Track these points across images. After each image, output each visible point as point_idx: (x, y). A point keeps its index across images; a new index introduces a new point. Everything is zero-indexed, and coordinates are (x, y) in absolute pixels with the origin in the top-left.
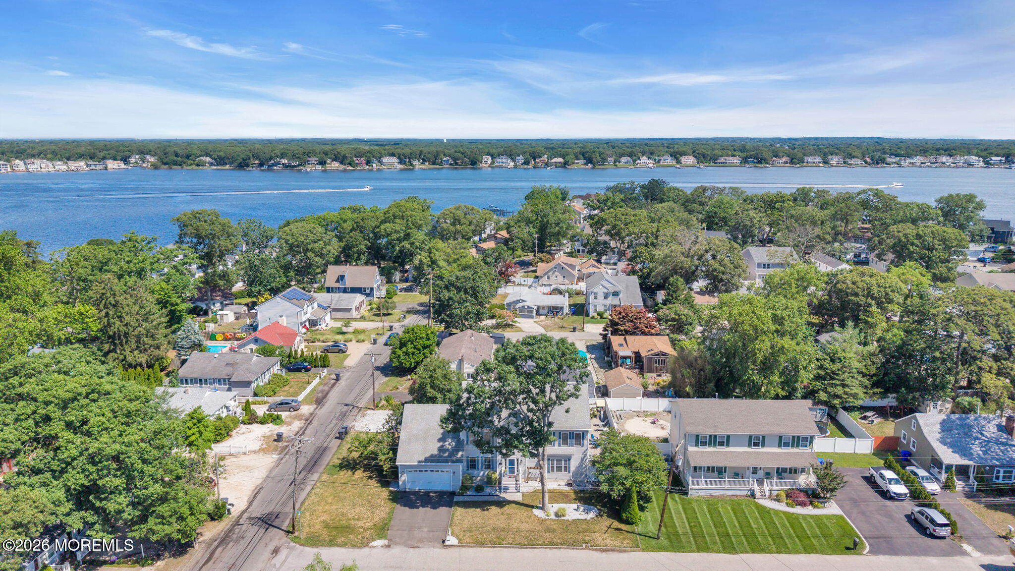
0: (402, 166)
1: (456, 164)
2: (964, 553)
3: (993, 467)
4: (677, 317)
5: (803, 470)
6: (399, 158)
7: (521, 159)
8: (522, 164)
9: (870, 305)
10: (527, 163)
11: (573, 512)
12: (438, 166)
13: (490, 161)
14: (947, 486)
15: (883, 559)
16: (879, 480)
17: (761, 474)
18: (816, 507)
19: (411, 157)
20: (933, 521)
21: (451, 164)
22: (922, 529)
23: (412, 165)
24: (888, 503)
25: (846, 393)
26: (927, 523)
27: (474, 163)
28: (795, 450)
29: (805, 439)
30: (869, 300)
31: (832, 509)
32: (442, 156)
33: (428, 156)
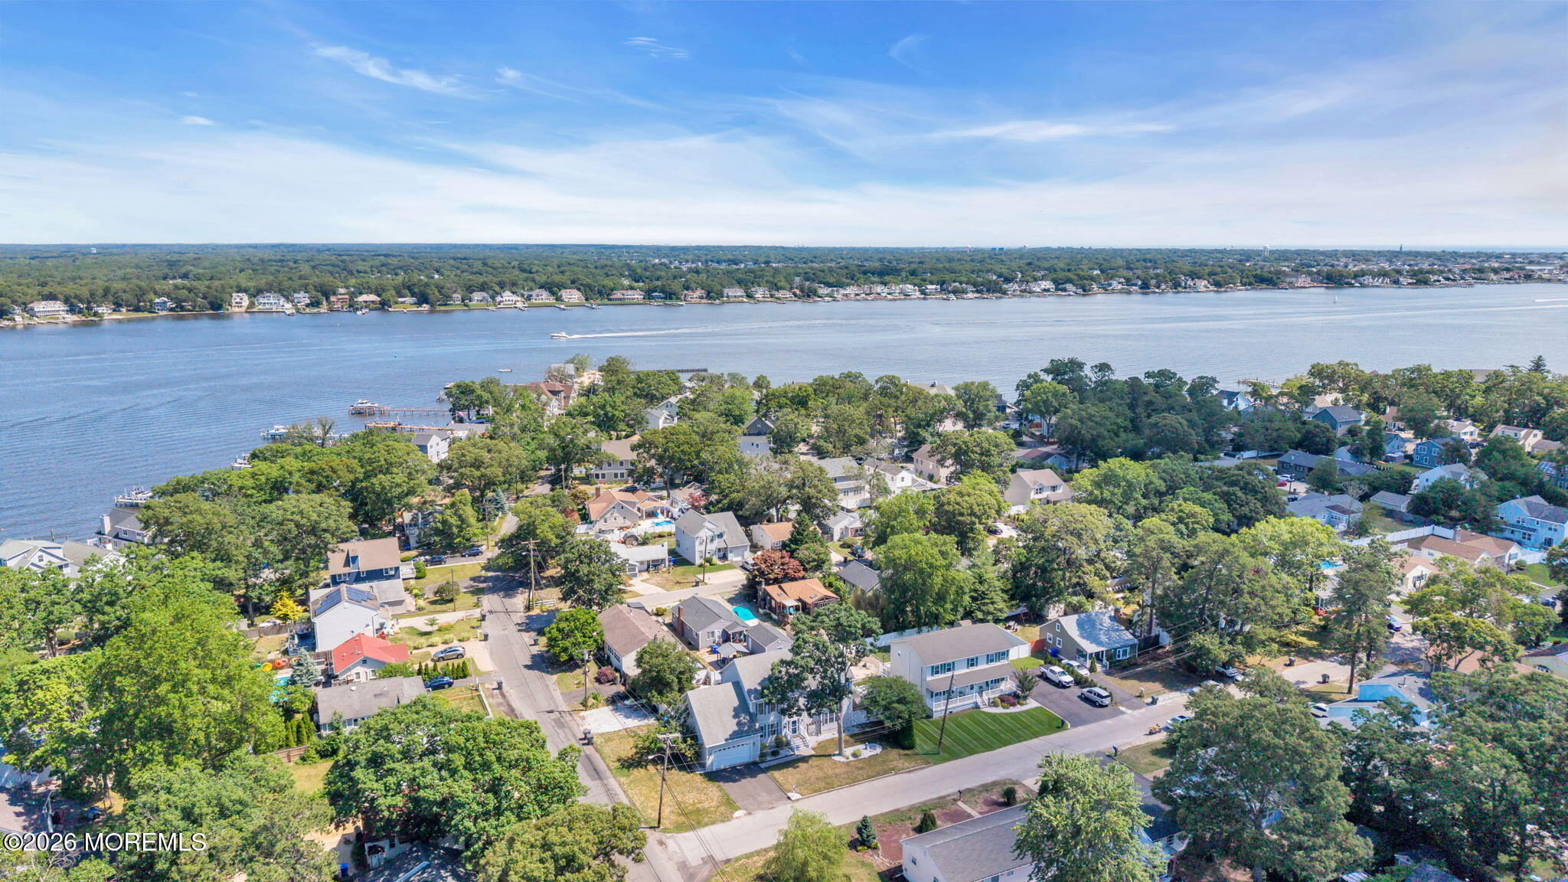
0: (71, 318)
1: (182, 308)
2: (1123, 713)
3: (1115, 649)
4: (816, 557)
5: (1003, 679)
6: (66, 301)
7: (303, 298)
8: (307, 306)
9: (974, 523)
10: (315, 304)
11: (866, 751)
12: (146, 314)
13: (246, 302)
14: (1092, 670)
15: (1081, 729)
16: (1050, 675)
17: (976, 688)
18: (1022, 705)
19: (91, 300)
20: (1099, 696)
21: (172, 310)
22: (1093, 703)
23: (96, 314)
24: (1062, 690)
25: (995, 609)
26: (1096, 698)
27: (216, 307)
28: (998, 664)
29: (1003, 654)
30: (973, 519)
31: (1031, 704)
32: (152, 296)
33: (124, 296)
